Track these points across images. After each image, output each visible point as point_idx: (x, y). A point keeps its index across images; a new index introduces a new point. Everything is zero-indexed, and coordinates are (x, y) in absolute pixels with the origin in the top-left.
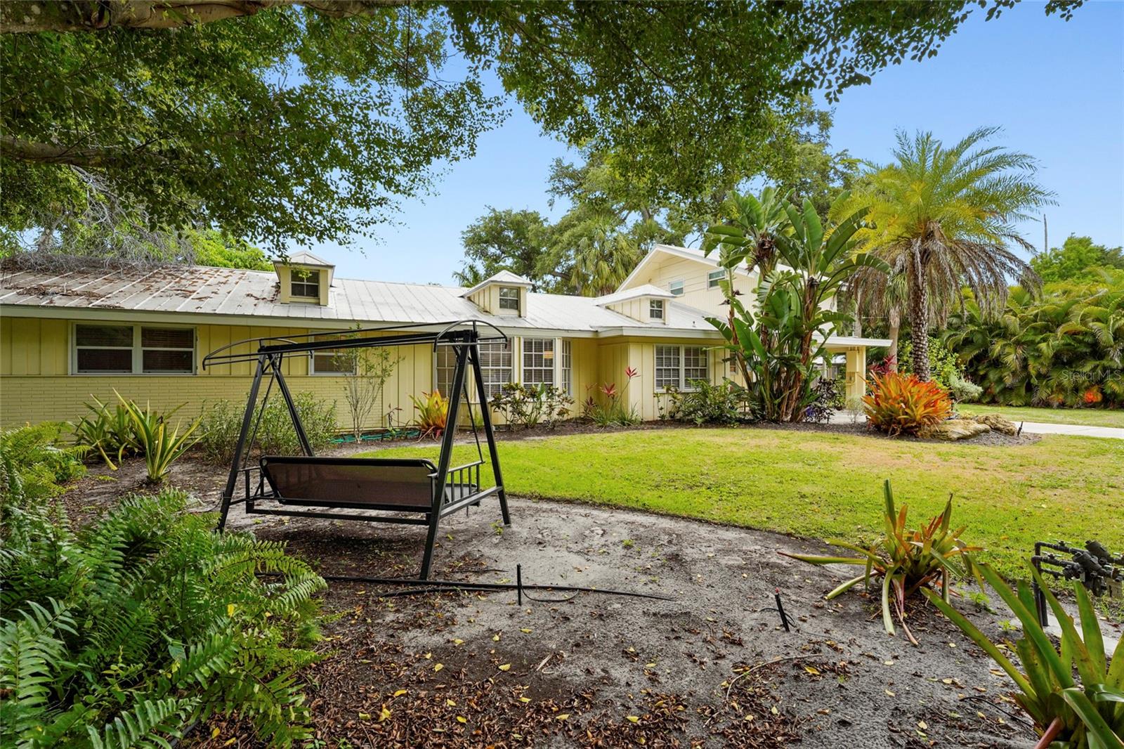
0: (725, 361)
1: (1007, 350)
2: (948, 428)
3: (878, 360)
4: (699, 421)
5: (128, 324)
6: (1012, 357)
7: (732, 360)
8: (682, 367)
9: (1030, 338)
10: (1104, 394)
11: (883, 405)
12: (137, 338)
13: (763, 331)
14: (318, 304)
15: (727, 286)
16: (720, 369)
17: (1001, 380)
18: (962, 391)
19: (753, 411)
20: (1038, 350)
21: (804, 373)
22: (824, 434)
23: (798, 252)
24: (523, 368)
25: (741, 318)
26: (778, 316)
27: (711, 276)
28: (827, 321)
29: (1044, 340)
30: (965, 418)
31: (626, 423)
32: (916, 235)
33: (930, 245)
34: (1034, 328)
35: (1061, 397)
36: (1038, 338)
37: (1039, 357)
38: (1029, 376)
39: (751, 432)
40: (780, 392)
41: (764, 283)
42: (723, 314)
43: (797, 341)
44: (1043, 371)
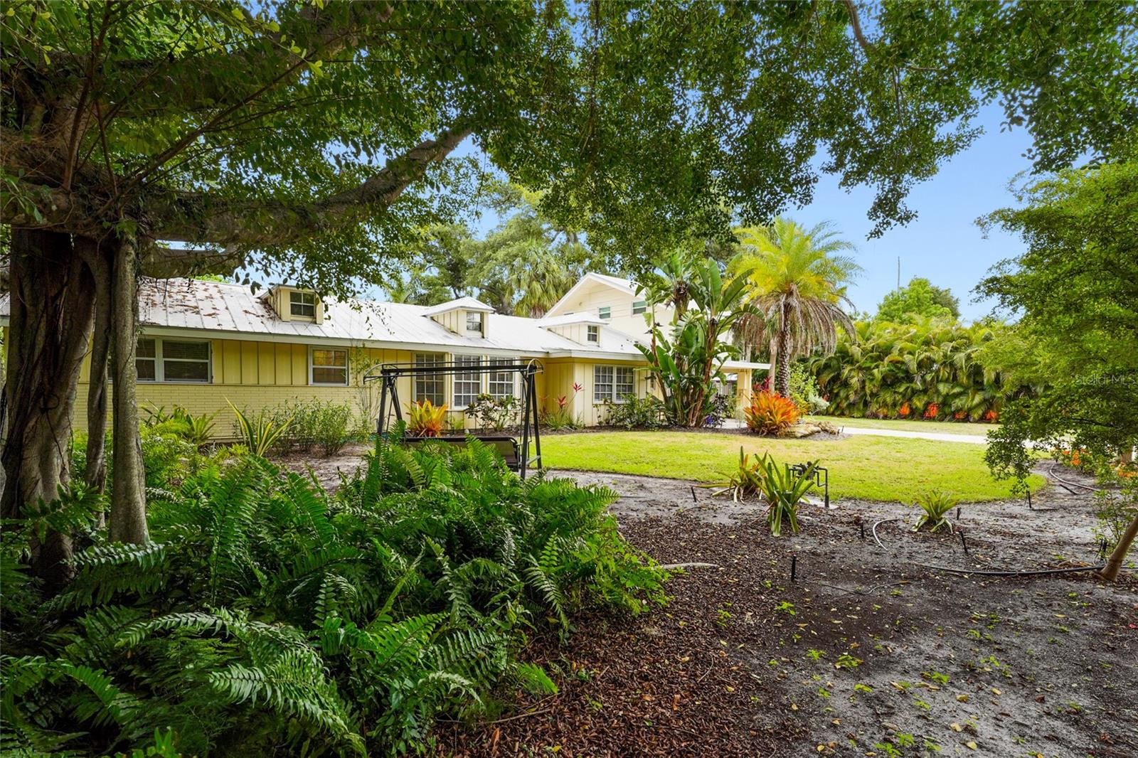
0: (647, 378)
1: (853, 373)
2: (796, 429)
3: (760, 379)
4: (630, 426)
5: (151, 338)
6: (855, 379)
7: (652, 378)
8: (615, 384)
9: (868, 365)
10: (911, 409)
11: (757, 414)
12: (159, 350)
13: (678, 356)
14: (315, 323)
15: (649, 318)
16: (643, 384)
17: (847, 398)
18: (815, 405)
19: (668, 419)
20: (872, 375)
21: (706, 390)
22: (718, 435)
23: (704, 297)
24: (489, 382)
25: (661, 346)
26: (689, 346)
27: (634, 305)
28: (723, 351)
29: (877, 367)
30: (807, 424)
31: (573, 427)
32: (783, 292)
33: (790, 300)
34: (871, 357)
35: (885, 411)
36: (873, 365)
37: (873, 380)
38: (865, 395)
39: (668, 433)
40: (688, 404)
41: (679, 322)
42: (647, 341)
43: (702, 365)
44: (875, 390)
